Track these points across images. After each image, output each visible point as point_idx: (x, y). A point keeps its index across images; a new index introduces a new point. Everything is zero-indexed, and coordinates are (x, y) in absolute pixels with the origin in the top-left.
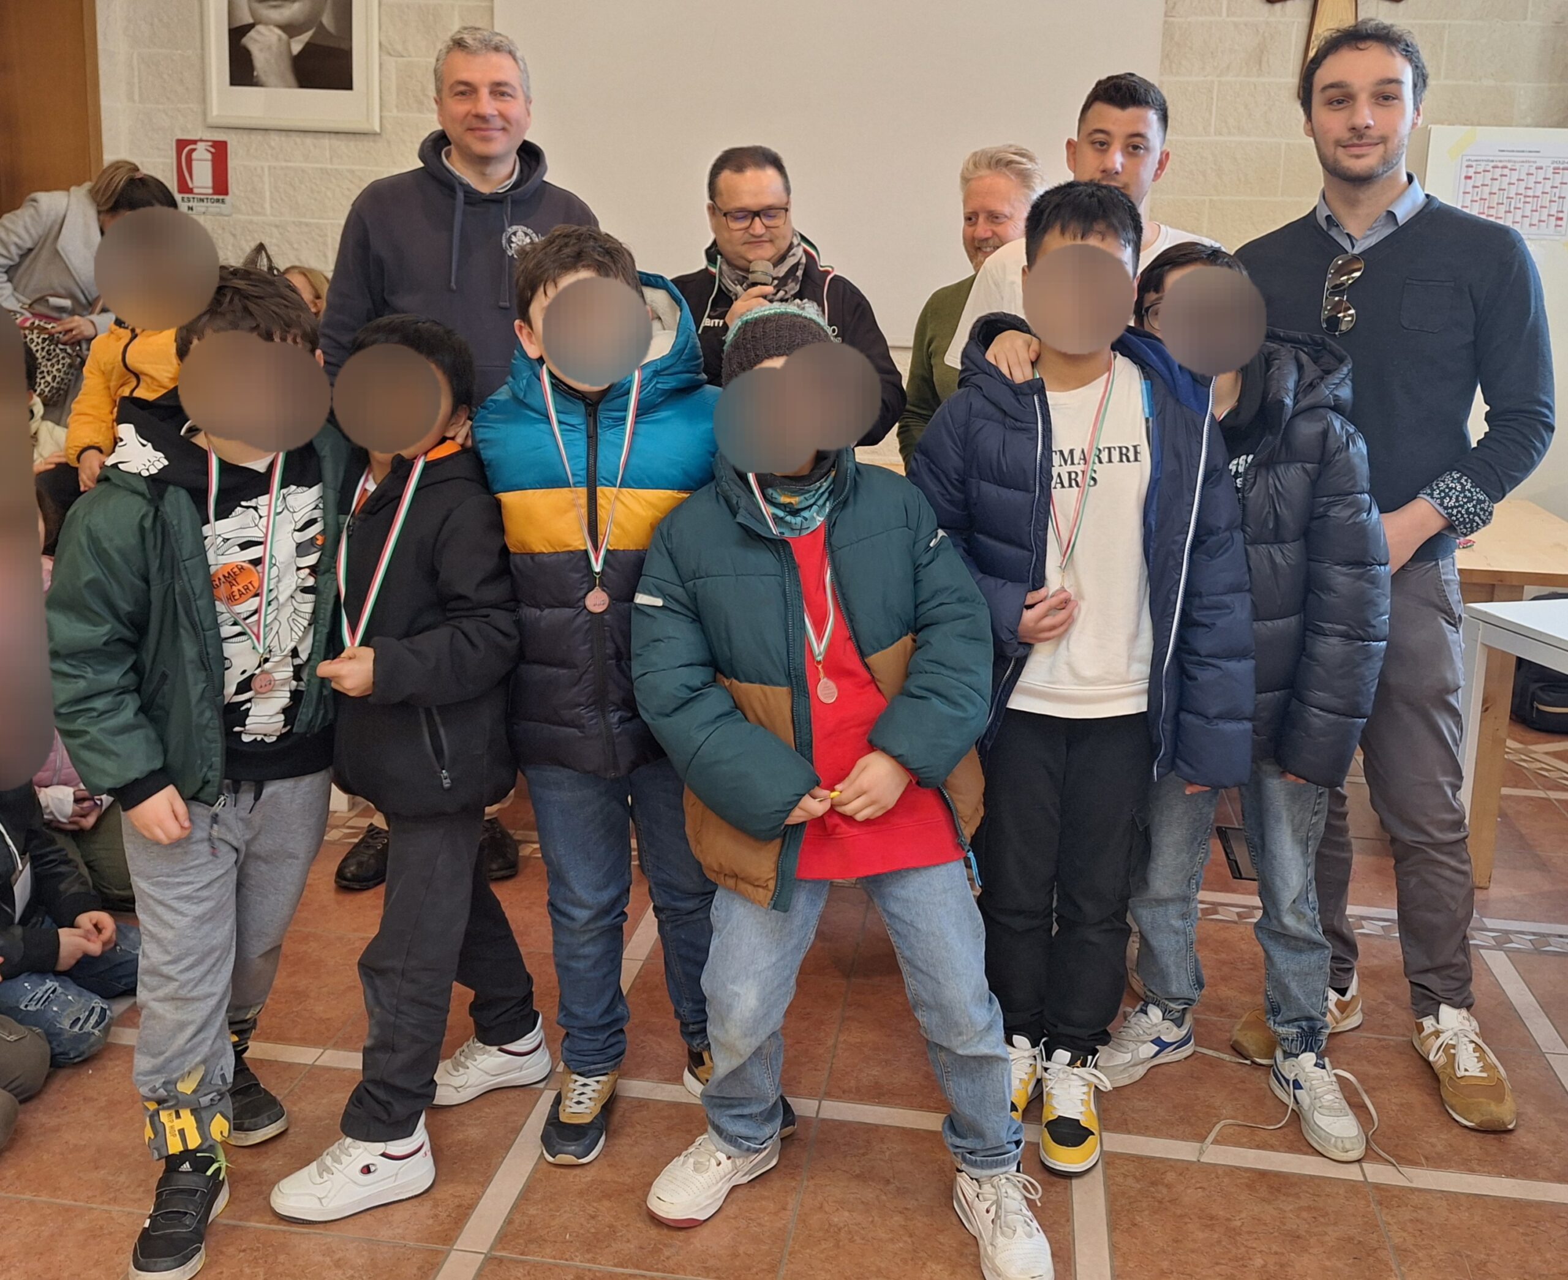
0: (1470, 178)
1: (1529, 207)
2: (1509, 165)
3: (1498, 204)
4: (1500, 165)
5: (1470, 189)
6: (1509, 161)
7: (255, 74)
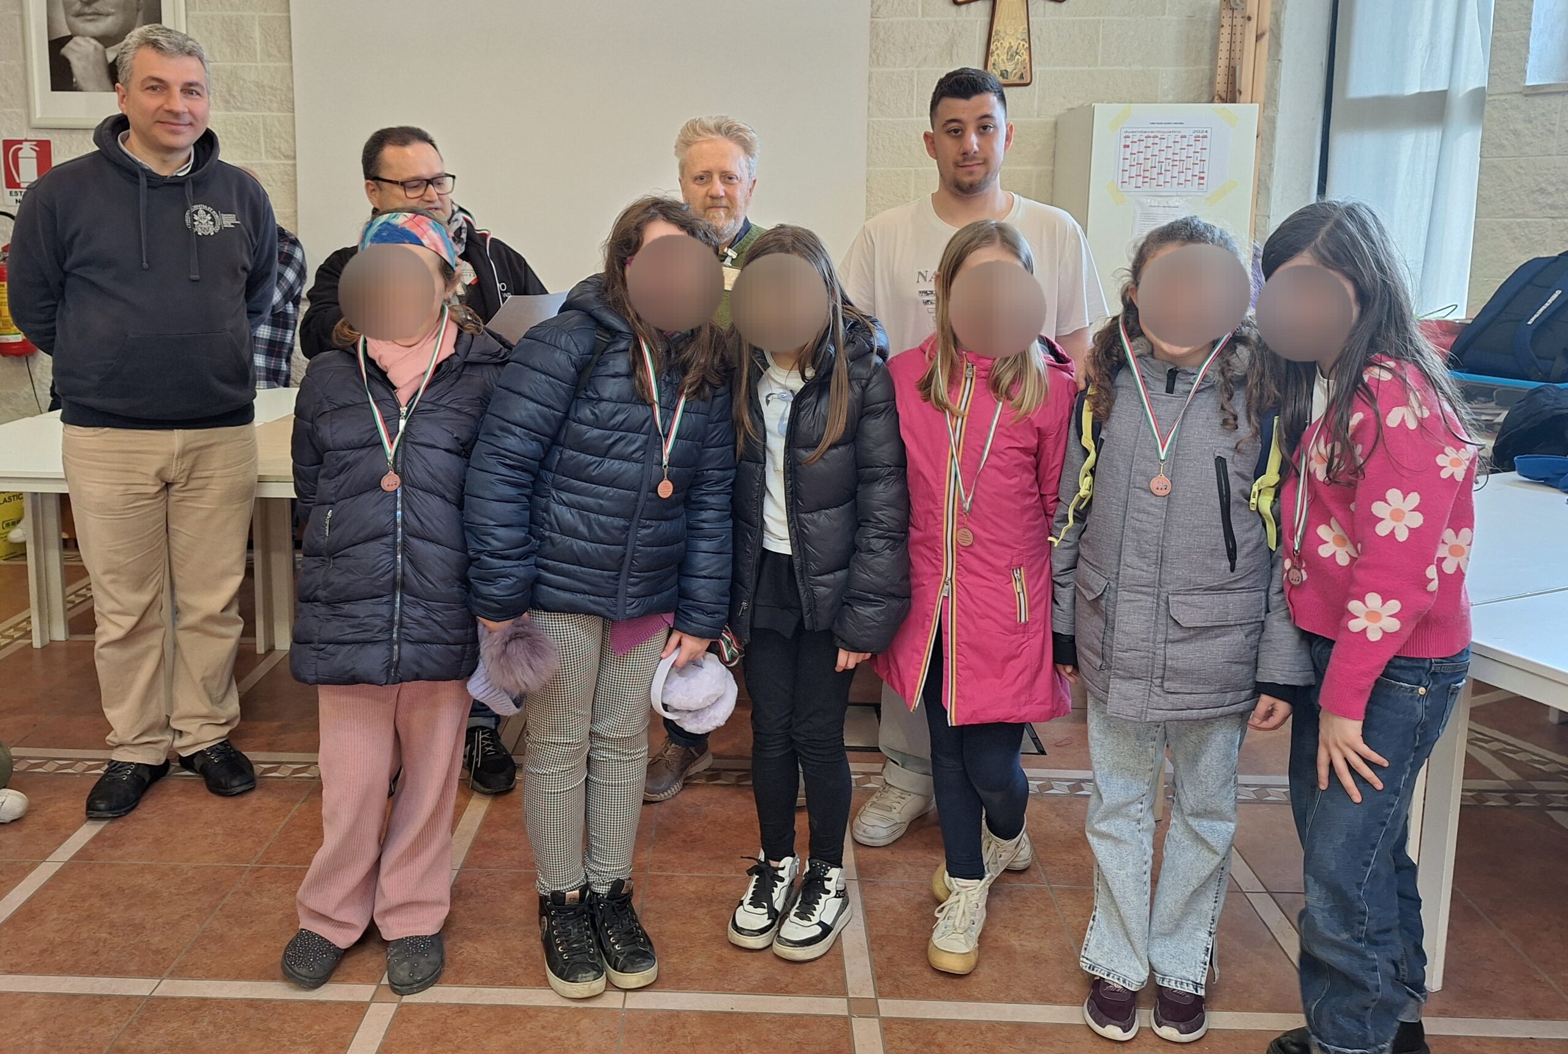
0: (1128, 146)
1: (1176, 169)
2: (1159, 135)
3: (1152, 167)
4: (1152, 135)
5: (1128, 156)
6: (1158, 132)
7: (74, 80)
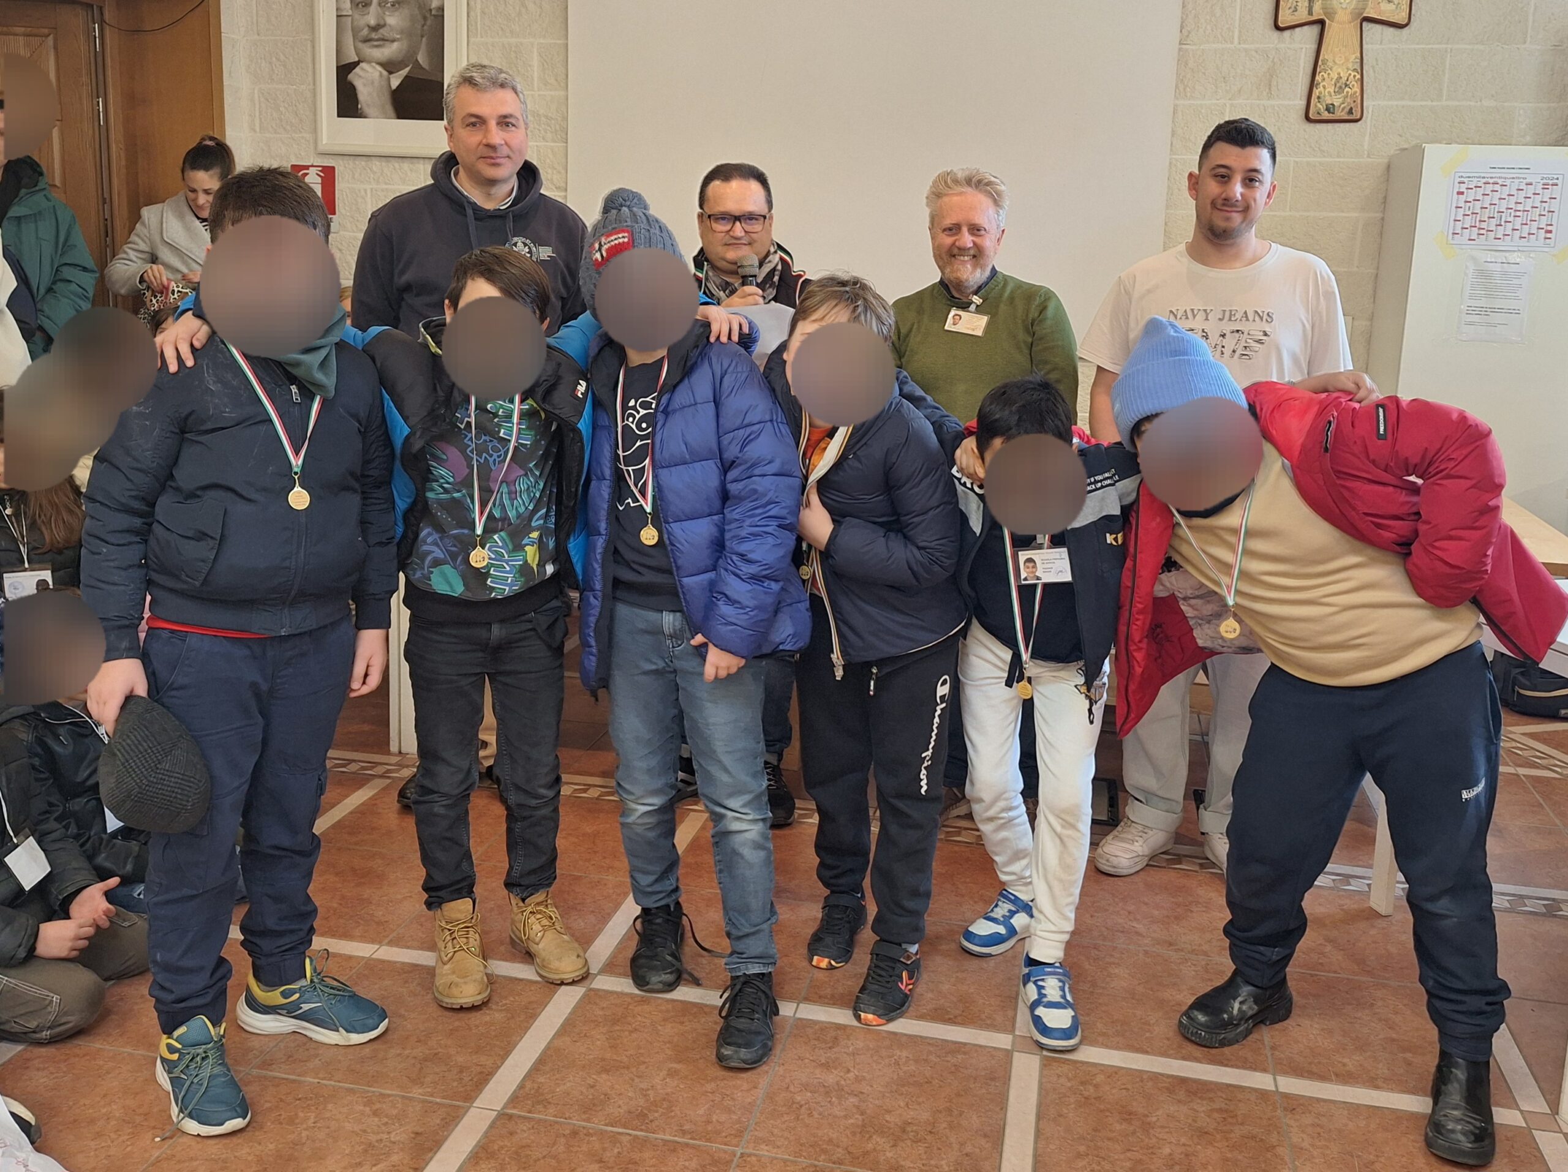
7: (359, 106)
